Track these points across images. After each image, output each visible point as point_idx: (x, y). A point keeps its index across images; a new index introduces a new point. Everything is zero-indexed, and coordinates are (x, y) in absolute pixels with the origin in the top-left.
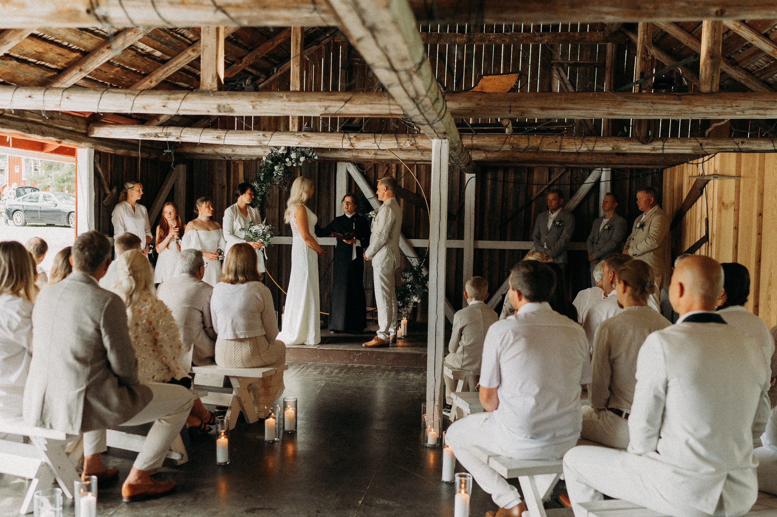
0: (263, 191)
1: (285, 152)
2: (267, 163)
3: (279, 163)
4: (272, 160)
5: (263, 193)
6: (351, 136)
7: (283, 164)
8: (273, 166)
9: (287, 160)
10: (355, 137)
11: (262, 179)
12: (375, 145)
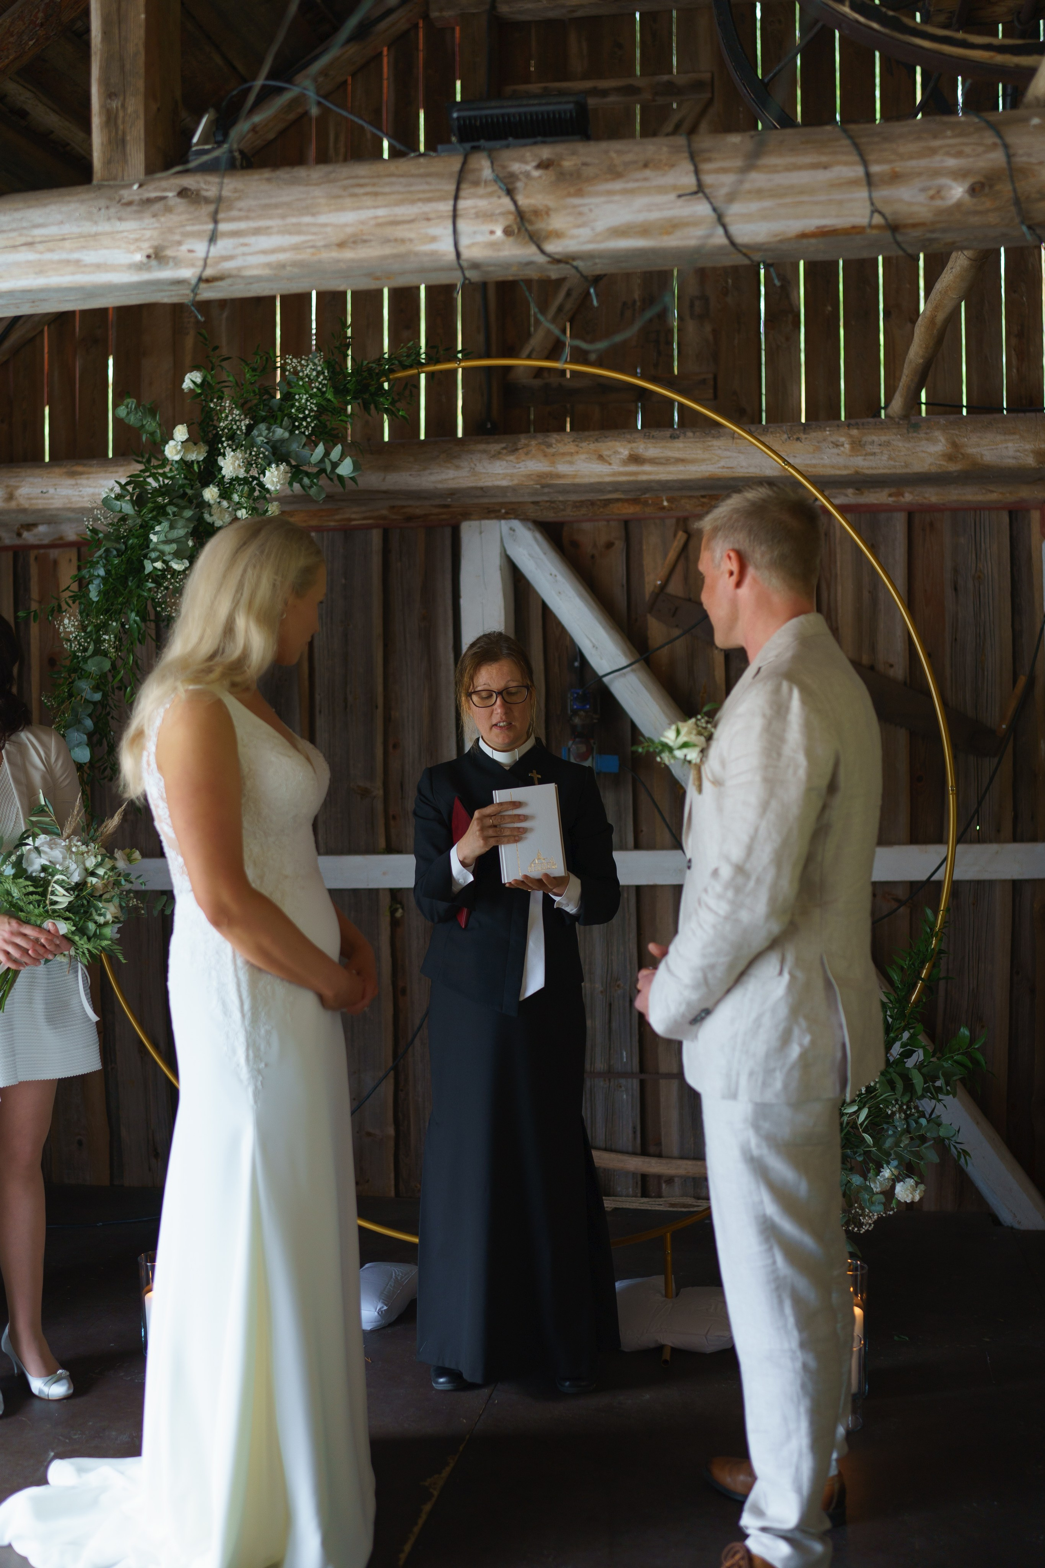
0: (105, 654)
1: (197, 455)
2: (124, 519)
3: (171, 509)
4: (139, 502)
5: (107, 665)
6: (516, 167)
7: (188, 513)
8: (147, 528)
9: (210, 494)
10: (543, 165)
11: (94, 595)
12: (702, 209)
